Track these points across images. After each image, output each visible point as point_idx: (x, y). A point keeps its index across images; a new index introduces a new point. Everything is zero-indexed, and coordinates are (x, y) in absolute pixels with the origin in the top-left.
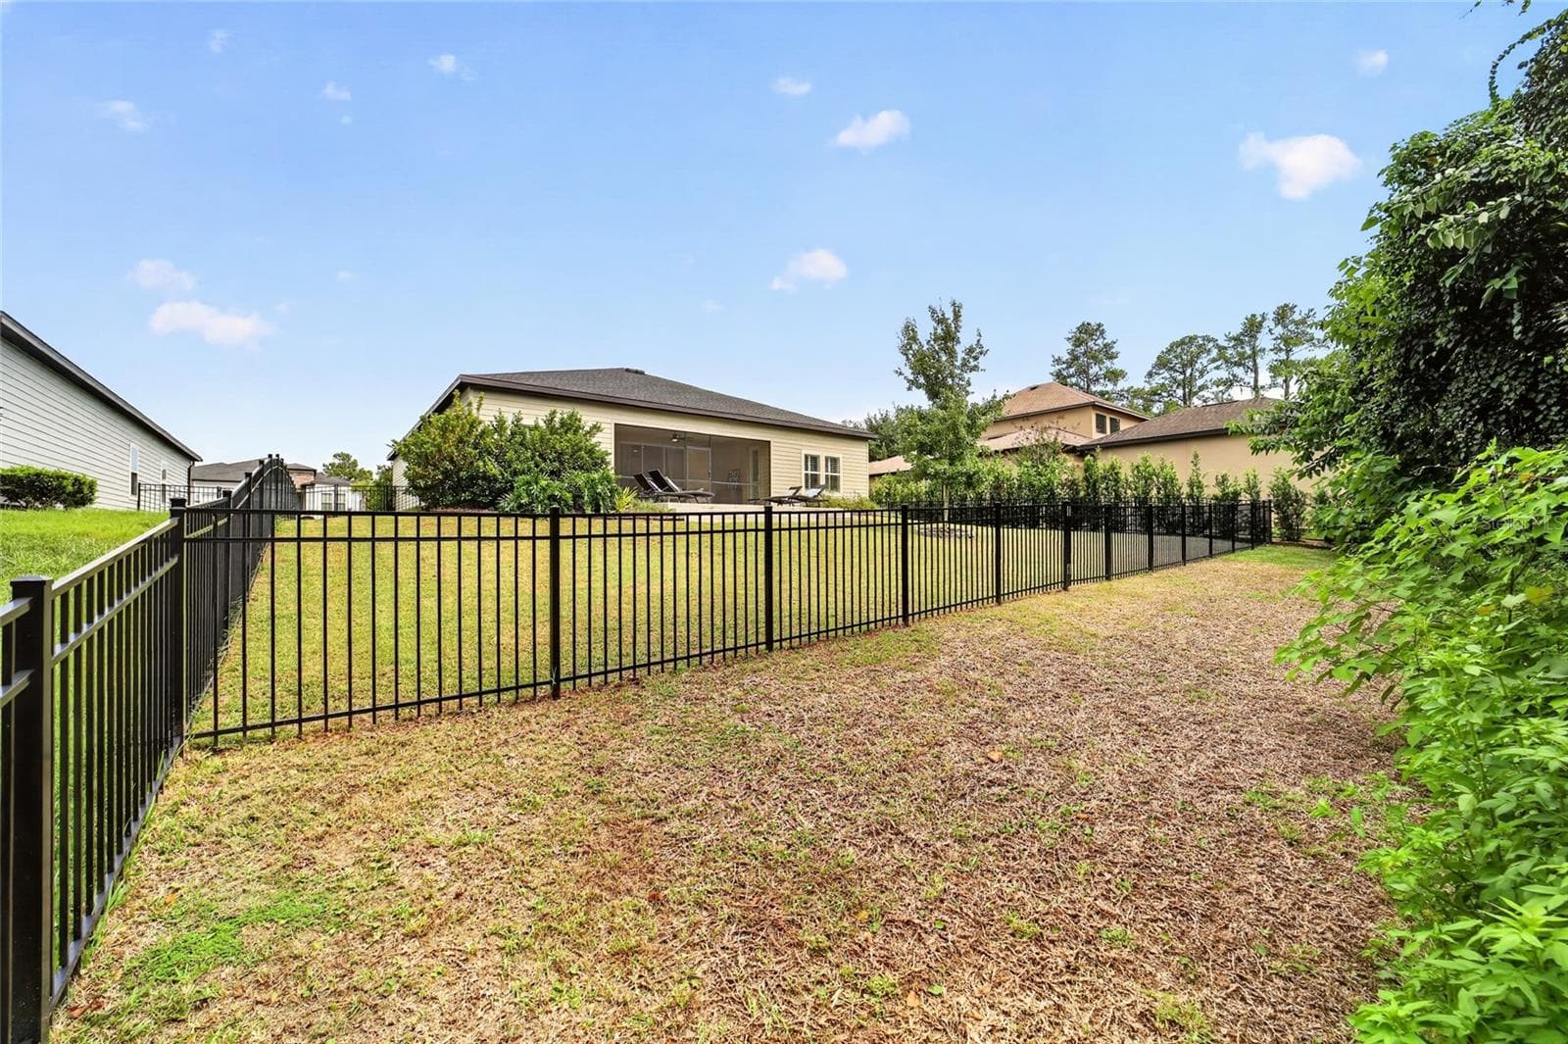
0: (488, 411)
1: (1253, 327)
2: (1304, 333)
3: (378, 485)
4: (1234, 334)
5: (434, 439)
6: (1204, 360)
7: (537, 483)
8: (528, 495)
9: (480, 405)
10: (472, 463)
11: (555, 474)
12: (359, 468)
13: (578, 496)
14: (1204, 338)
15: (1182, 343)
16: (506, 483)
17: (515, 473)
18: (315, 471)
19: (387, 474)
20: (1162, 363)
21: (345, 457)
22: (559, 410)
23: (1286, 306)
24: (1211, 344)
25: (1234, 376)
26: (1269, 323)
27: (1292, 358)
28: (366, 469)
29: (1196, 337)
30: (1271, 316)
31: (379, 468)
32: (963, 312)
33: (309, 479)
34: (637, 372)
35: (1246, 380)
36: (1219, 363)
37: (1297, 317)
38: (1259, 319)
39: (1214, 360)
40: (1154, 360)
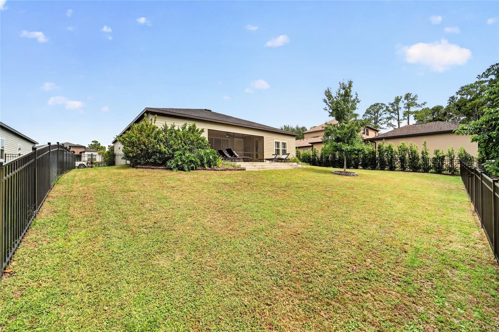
0: (160, 123)
1: (398, 100)
2: (414, 103)
3: (108, 152)
4: (392, 102)
5: (136, 135)
6: (381, 111)
7: (184, 155)
8: (181, 161)
9: (155, 120)
10: (154, 146)
11: (190, 150)
12: (101, 146)
13: (202, 160)
14: (381, 104)
15: (375, 105)
16: (170, 154)
17: (174, 150)
18: (85, 147)
19: (112, 149)
20: (368, 112)
21: (96, 142)
22: (188, 123)
23: (408, 94)
24: (384, 106)
25: (392, 116)
26: (403, 99)
27: (410, 110)
28: (103, 146)
29: (379, 104)
30: (403, 97)
31: (109, 146)
32: (353, 84)
33: (83, 150)
34: (209, 110)
35: (396, 117)
36: (386, 112)
37: (411, 97)
38: (400, 98)
39: (384, 111)
40: (365, 111)
